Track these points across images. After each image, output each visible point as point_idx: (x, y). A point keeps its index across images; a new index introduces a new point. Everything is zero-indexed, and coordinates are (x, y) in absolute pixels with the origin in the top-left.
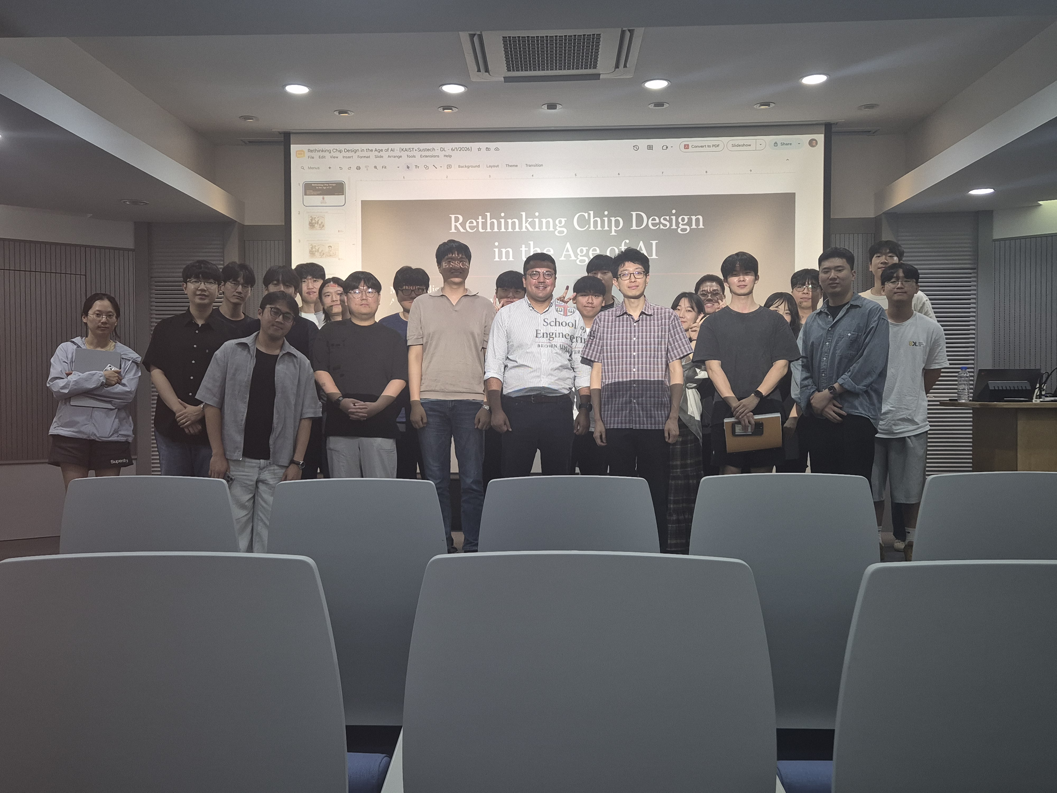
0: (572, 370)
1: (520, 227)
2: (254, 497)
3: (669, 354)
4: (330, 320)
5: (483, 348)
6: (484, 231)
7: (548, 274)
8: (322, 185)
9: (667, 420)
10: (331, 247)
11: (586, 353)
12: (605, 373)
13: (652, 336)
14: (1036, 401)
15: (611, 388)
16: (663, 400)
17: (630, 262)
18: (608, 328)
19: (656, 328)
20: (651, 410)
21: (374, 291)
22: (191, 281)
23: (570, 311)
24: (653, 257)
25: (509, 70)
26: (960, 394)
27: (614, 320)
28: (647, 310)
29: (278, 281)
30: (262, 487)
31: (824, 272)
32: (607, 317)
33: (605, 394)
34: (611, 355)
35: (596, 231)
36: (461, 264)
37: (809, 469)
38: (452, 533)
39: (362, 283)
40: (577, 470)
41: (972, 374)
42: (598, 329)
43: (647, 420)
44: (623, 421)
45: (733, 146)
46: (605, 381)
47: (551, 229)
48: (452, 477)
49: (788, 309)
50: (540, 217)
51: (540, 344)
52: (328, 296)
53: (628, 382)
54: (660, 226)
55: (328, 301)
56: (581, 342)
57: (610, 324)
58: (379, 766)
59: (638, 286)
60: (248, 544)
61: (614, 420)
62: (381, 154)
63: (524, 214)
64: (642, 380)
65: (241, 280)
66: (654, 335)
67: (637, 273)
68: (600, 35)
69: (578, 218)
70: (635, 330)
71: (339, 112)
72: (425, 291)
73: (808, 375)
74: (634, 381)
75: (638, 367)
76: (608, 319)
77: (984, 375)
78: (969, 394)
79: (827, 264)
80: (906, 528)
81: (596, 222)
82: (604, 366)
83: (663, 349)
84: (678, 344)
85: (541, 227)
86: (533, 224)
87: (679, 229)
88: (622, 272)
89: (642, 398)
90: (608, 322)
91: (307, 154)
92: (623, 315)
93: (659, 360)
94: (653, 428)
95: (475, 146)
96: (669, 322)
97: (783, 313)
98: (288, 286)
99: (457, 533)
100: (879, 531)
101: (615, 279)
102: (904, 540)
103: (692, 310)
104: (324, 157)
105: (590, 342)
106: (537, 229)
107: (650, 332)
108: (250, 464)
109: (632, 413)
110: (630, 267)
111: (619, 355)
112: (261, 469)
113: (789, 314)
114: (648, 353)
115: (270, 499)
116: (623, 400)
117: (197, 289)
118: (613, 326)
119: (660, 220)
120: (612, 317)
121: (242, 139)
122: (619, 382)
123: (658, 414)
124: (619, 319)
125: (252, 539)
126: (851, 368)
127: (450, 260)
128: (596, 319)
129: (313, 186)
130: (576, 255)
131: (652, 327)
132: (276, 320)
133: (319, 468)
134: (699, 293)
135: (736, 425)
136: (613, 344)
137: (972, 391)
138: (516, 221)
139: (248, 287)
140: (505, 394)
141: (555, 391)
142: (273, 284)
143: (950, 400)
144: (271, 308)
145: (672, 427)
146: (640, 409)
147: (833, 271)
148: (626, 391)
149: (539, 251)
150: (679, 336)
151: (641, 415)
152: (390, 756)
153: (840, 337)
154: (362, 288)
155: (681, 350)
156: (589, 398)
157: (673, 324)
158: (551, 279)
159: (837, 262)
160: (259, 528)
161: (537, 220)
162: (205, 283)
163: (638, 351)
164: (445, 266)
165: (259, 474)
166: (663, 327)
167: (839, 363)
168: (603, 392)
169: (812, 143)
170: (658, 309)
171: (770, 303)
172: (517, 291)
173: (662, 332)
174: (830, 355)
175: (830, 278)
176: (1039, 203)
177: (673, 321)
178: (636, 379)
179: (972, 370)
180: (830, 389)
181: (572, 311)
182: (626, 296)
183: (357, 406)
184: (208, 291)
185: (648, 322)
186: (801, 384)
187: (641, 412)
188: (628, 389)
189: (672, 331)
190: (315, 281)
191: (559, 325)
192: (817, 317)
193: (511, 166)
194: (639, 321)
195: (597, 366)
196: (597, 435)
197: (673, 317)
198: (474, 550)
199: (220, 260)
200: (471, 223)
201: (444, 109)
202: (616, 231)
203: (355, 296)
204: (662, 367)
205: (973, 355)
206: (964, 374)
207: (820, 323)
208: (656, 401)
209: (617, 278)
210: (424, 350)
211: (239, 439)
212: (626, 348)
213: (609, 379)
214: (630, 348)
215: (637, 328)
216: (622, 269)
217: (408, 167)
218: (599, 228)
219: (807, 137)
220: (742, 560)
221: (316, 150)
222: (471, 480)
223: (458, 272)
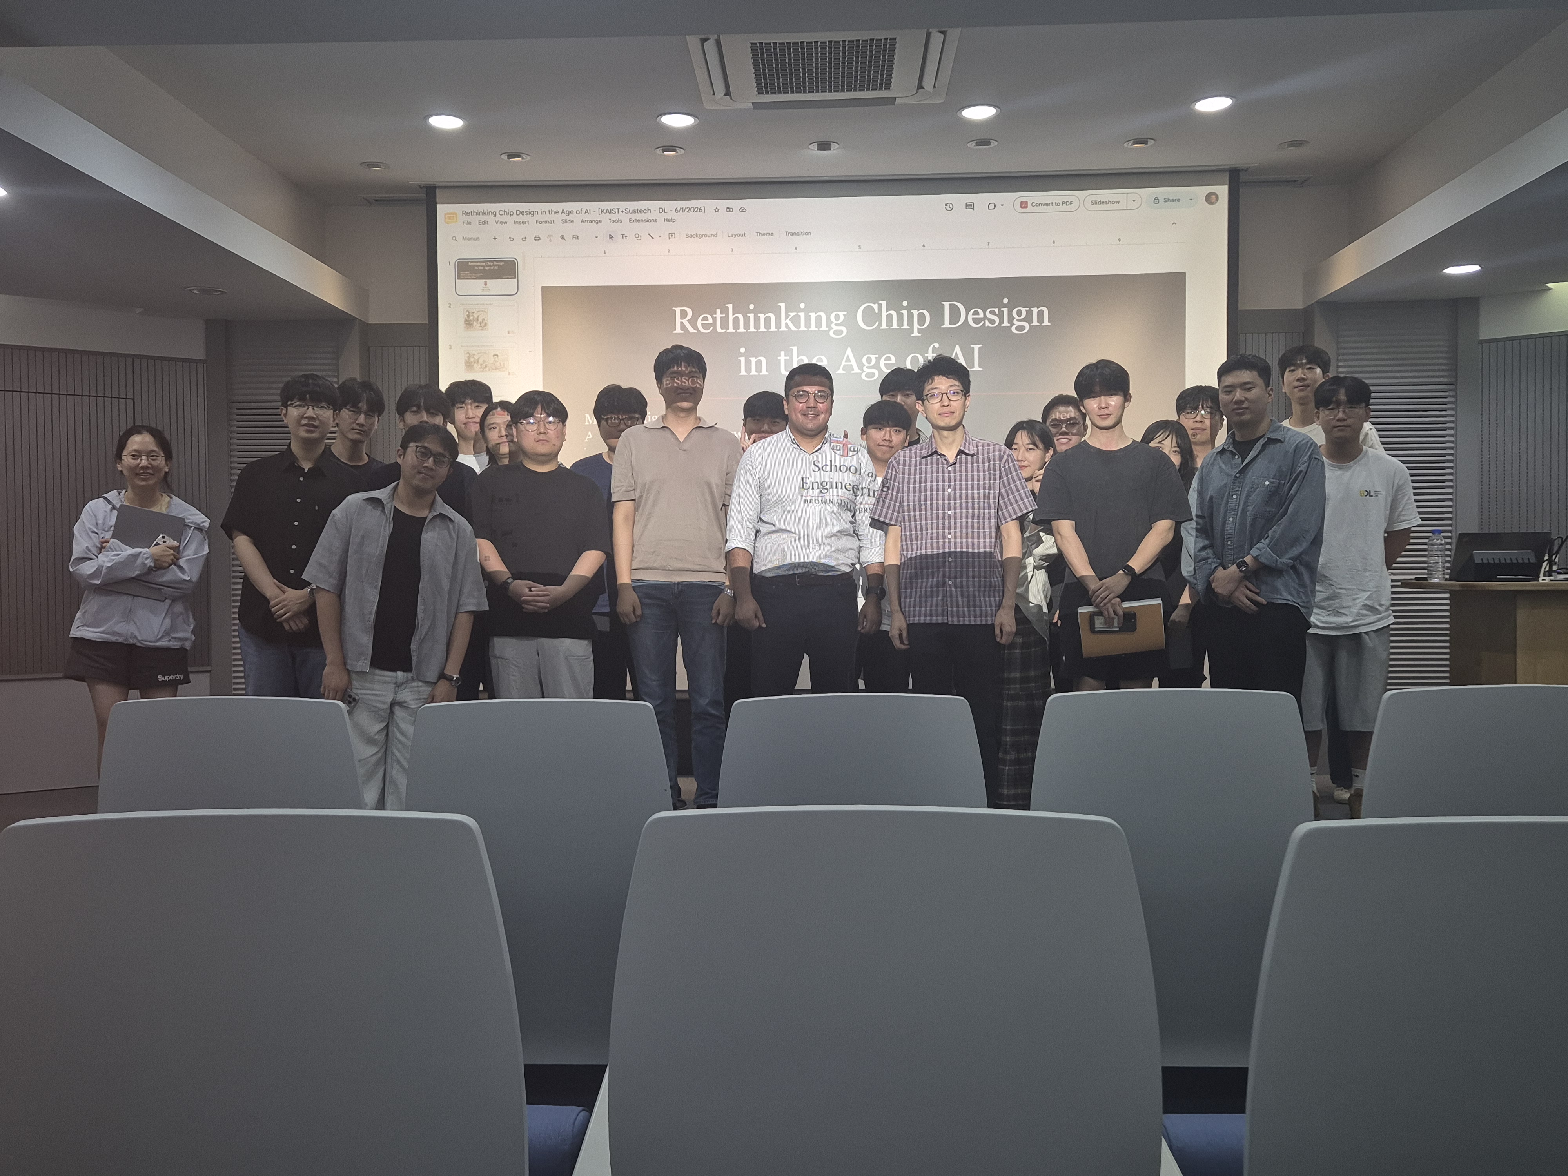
0: (856, 538)
1: (778, 325)
2: (387, 726)
3: (1000, 513)
4: (498, 464)
5: (724, 505)
6: (724, 331)
7: (821, 396)
8: (484, 264)
9: (998, 610)
10: (498, 356)
11: (878, 512)
12: (906, 541)
13: (975, 486)
14: (1544, 580)
15: (915, 563)
16: (993, 581)
17: (941, 376)
18: (909, 474)
19: (981, 474)
20: (974, 596)
21: (557, 420)
22: (294, 405)
23: (852, 450)
24: (975, 368)
25: (760, 92)
26: (1431, 570)
27: (918, 462)
28: (967, 447)
29: (419, 407)
30: (398, 712)
31: (1225, 392)
32: (907, 459)
33: (907, 572)
34: (915, 515)
35: (890, 331)
36: (690, 380)
37: (1207, 683)
38: (678, 779)
39: (539, 409)
40: (862, 684)
41: (1449, 540)
42: (896, 476)
43: (969, 611)
44: (934, 613)
45: (1094, 203)
46: (907, 554)
47: (824, 327)
48: (678, 696)
49: (1176, 445)
50: (807, 311)
51: (808, 499)
52: (494, 428)
53: (941, 555)
54: (984, 323)
55: (493, 436)
56: (869, 495)
57: (913, 468)
58: (574, 1124)
59: (953, 413)
60: (378, 796)
61: (920, 611)
62: (571, 217)
63: (783, 305)
64: (962, 552)
65: (363, 405)
66: (978, 484)
67: (952, 392)
68: (895, 39)
69: (863, 312)
70: (949, 477)
71: (508, 156)
72: (641, 420)
73: (1207, 542)
74: (950, 553)
75: (955, 532)
76: (910, 461)
77: (1467, 541)
78: (1444, 571)
79: (1229, 380)
80: (1352, 769)
81: (890, 317)
82: (905, 531)
83: (992, 505)
84: (1015, 497)
85: (808, 324)
86: (796, 321)
87: (1014, 327)
88: (929, 391)
89: (961, 577)
90: (910, 466)
91: (461, 218)
92: (932, 455)
93: (987, 521)
94: (979, 623)
95: (709, 204)
96: (1000, 464)
97: (1170, 451)
98: (433, 413)
99: (685, 779)
100: (1312, 774)
101: (920, 402)
102: (1348, 787)
103: (1035, 448)
104: (485, 223)
105: (883, 496)
106: (803, 328)
107: (973, 480)
108: (382, 678)
109: (947, 601)
110: (942, 384)
111: (926, 514)
112: (398, 685)
113: (1178, 452)
114: (970, 511)
115: (409, 729)
116: (932, 581)
117: (302, 417)
118: (918, 472)
119: (985, 314)
120: (916, 458)
121: (365, 196)
122: (926, 555)
123: (985, 601)
124: (927, 461)
125: (384, 791)
126: (1270, 532)
127: (674, 375)
128: (891, 462)
129: (470, 266)
130: (861, 366)
131: (975, 473)
132: (424, 465)
133: (481, 684)
134: (1048, 423)
135: (1096, 617)
136: (917, 498)
137: (1449, 565)
138: (772, 315)
139: (374, 417)
140: (756, 572)
141: (830, 568)
142: (413, 412)
143: (1416, 579)
144: (417, 447)
145: (1006, 620)
146: (959, 594)
147: (1238, 390)
148: (938, 568)
149: (806, 362)
150: (1016, 486)
151: (960, 603)
152: (590, 1108)
153: (1254, 487)
154: (539, 416)
155: (1019, 506)
156: (880, 578)
157: (1007, 467)
158: (826, 403)
159: (1246, 376)
160: (394, 772)
161: (802, 315)
162: (315, 408)
163: (955, 508)
164: (667, 384)
165: (396, 693)
166: (992, 472)
167: (1253, 525)
168: (903, 570)
169: (1210, 199)
170: (983, 446)
171: (1151, 436)
172: (775, 422)
173: (990, 479)
174: (1239, 514)
175: (1234, 400)
176: (1547, 286)
177: (1007, 463)
178: (952, 550)
179: (1449, 534)
180: (1239, 566)
181: (856, 449)
182: (935, 427)
183: (534, 591)
184: (319, 420)
185: (969, 465)
186: (1195, 555)
187: (960, 599)
188: (941, 564)
189: (1005, 479)
190: (478, 406)
191: (836, 471)
192: (1218, 458)
193: (764, 235)
194: (955, 463)
195: (894, 531)
196: (894, 633)
197: (1005, 457)
198: (711, 804)
199: (334, 376)
200: (706, 319)
201: (663, 151)
202: (919, 331)
203: (528, 427)
204: (990, 532)
205: (1450, 513)
206: (1438, 540)
207: (1223, 466)
208: (982, 583)
209: (923, 401)
210: (636, 509)
211: (366, 641)
212: (937, 504)
213: (912, 550)
214: (943, 504)
215: (952, 474)
216: (930, 387)
217: (611, 237)
218: (895, 326)
219: (1203, 191)
220: (1111, 818)
221: (474, 212)
222: (707, 701)
223: (687, 393)
